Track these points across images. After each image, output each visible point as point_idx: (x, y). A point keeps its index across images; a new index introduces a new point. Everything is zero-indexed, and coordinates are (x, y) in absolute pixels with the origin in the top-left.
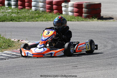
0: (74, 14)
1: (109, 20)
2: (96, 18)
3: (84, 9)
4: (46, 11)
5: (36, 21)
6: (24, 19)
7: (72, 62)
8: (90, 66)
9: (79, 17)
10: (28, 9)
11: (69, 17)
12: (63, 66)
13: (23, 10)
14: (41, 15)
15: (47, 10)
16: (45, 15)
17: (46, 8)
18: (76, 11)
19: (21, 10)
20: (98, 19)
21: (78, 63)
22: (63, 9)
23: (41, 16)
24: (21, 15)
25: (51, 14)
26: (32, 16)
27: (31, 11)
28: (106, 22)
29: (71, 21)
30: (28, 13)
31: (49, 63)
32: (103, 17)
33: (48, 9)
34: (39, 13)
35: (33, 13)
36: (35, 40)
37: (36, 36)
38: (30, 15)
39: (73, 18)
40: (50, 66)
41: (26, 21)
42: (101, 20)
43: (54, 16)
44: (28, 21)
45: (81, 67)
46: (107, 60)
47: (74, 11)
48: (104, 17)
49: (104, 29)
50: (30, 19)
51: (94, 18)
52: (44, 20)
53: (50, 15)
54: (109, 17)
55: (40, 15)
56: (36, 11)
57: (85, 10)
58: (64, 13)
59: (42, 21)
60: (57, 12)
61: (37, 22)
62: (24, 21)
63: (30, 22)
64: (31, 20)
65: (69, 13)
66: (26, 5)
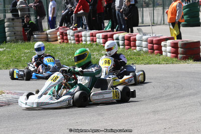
3: (179, 49)
9: (174, 59)
15: (149, 51)
17: (148, 48)
18: (173, 51)
22: (163, 49)
27: (135, 51)
33: (150, 49)
58: (164, 53)
60: (158, 53)
65: (168, 53)
66: (132, 45)
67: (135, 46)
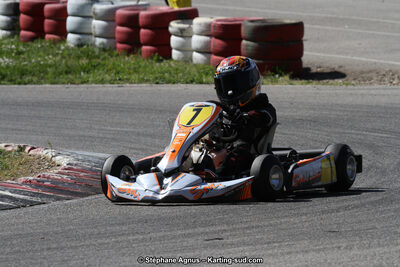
0: (209, 58)
1: (331, 81)
2: (286, 74)
3: (244, 42)
4: (115, 48)
5: (80, 80)
6: (40, 75)
7: (205, 224)
8: (265, 237)
10: (54, 42)
11: (194, 69)
12: (174, 237)
13: (38, 45)
14: (99, 61)
15: (119, 45)
16: (111, 62)
17: (114, 38)
19: (30, 43)
20: (293, 77)
21: (226, 227)
22: (174, 41)
23: (99, 64)
24: (30, 62)
25: (131, 60)
26: (67, 66)
27: (62, 48)
28: (319, 86)
29: (201, 83)
30: (55, 55)
31: (124, 228)
32: (308, 69)
33: (121, 43)
34: (90, 56)
35: (69, 55)
36: (78, 149)
37: (81, 133)
38: (61, 60)
39: (207, 74)
40: (130, 238)
41: (46, 83)
42: (303, 81)
43: (142, 64)
44: (52, 83)
45: (235, 240)
46: (324, 216)
47: (212, 50)
48: (314, 70)
49: (314, 109)
50: (61, 74)
51: (281, 75)
52: (108, 77)
53: (128, 62)
54: (328, 71)
55: (95, 62)
56: (82, 49)
57: (247, 45)
58: (175, 54)
59: (102, 82)
60: (154, 52)
61: (85, 85)
62: (38, 83)
63: (58, 86)
64: (63, 78)
65: (195, 55)
66: (46, 28)
67: (61, 31)
